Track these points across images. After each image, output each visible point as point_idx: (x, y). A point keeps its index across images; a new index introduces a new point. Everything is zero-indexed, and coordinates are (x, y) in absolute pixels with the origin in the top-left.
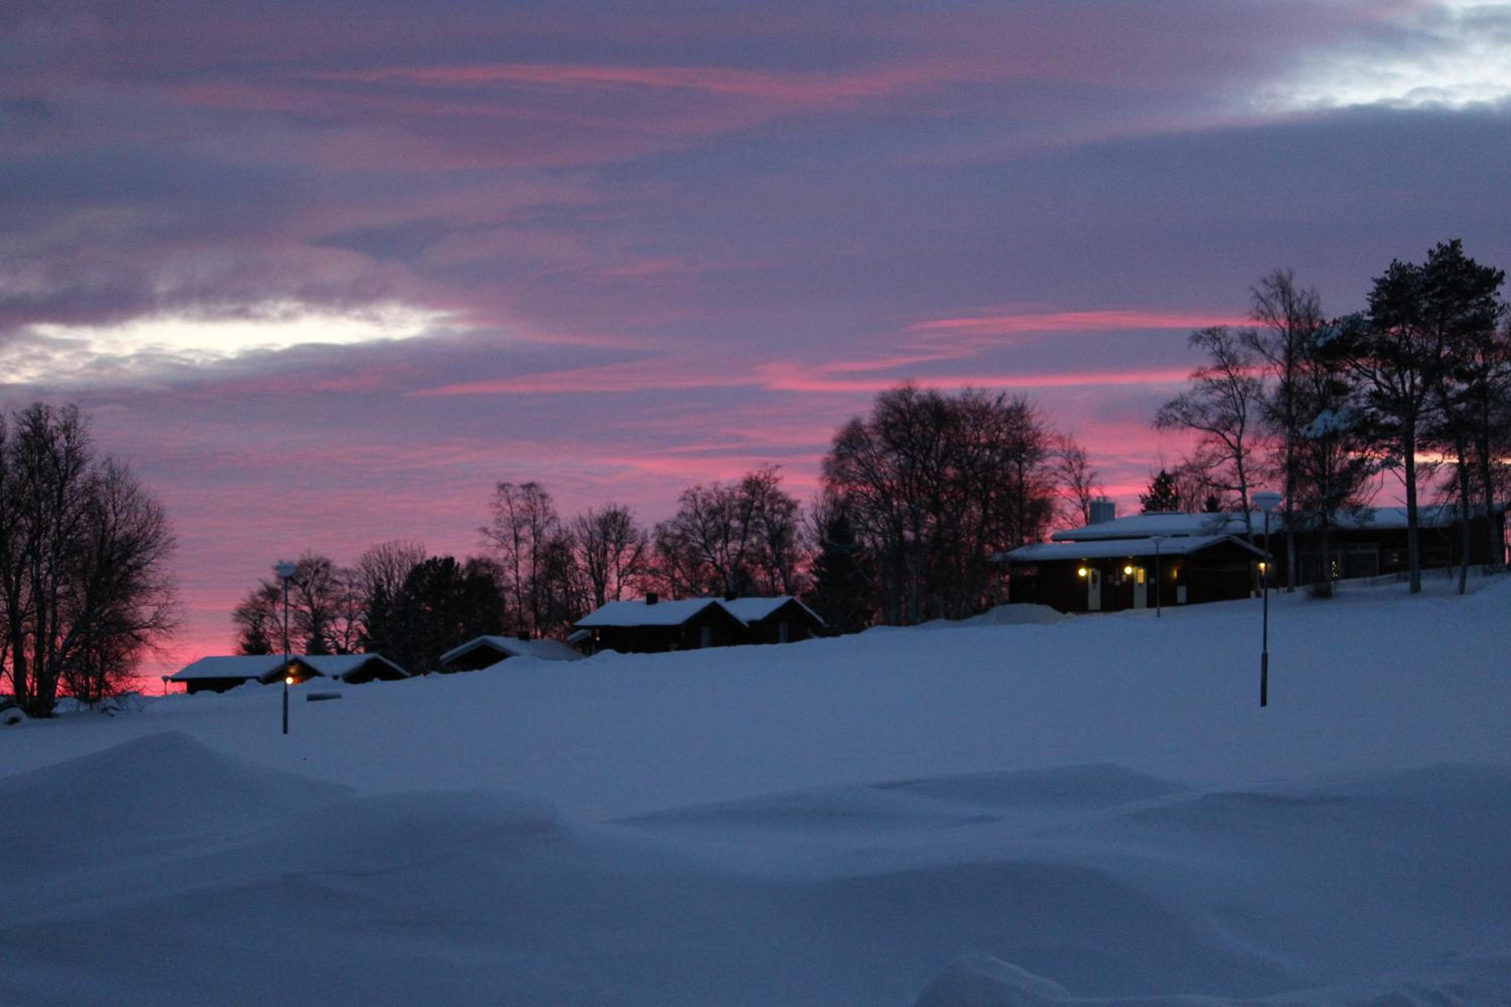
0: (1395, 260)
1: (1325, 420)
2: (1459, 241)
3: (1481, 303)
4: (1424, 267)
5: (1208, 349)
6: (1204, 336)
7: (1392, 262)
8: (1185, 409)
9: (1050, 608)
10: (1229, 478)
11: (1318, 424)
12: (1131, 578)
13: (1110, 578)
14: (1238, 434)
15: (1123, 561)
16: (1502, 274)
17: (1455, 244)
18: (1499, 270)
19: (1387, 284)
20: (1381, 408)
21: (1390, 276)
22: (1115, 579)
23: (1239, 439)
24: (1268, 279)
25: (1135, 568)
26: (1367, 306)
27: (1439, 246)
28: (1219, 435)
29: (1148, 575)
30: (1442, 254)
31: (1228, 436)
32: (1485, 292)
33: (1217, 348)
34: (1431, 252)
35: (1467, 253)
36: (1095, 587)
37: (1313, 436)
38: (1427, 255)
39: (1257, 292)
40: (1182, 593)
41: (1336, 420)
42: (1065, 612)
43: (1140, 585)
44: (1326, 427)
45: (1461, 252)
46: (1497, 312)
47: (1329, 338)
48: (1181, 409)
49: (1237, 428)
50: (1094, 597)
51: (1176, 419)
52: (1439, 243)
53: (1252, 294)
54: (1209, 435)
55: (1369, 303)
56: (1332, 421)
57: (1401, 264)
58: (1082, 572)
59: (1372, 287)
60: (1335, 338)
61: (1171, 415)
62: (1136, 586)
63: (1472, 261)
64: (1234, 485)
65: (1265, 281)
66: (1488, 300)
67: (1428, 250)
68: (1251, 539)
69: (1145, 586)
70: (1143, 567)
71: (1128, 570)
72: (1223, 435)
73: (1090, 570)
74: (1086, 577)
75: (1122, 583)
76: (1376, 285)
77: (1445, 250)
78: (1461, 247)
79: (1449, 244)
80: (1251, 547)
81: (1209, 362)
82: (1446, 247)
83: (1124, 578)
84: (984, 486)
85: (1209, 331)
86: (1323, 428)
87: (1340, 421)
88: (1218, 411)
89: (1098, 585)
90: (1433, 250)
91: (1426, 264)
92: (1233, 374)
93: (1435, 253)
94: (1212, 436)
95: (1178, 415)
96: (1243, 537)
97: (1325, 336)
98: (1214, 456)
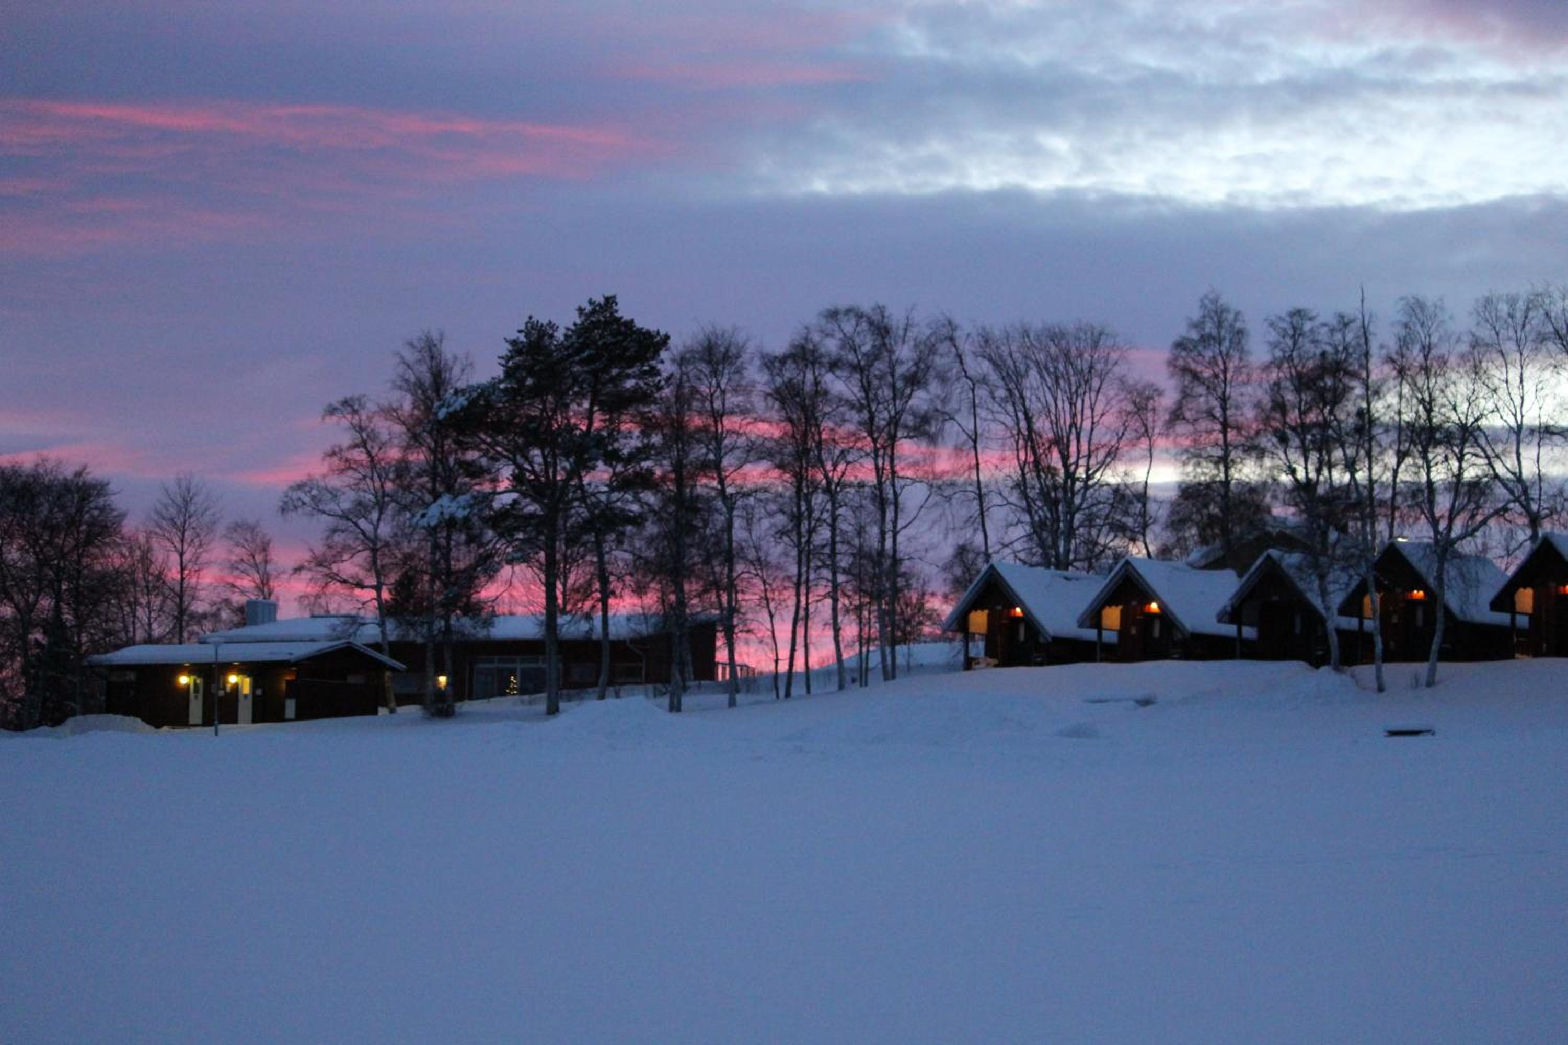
0: (530, 318)
1: (442, 506)
2: (614, 297)
3: (645, 373)
4: (573, 327)
5: (345, 423)
6: (340, 407)
7: (527, 319)
8: (314, 492)
9: (139, 720)
10: (362, 574)
11: (434, 510)
12: (236, 687)
13: (214, 686)
14: (375, 523)
15: (228, 667)
16: (667, 337)
17: (610, 301)
18: (662, 333)
19: (521, 346)
20: (524, 495)
21: (526, 336)
22: (219, 689)
23: (376, 529)
24: (415, 343)
25: (241, 676)
26: (500, 372)
27: (591, 302)
28: (351, 524)
29: (254, 686)
30: (594, 312)
31: (362, 523)
32: (648, 360)
33: (355, 421)
34: (581, 310)
35: (624, 311)
36: (196, 697)
37: (426, 524)
38: (577, 313)
39: (402, 357)
40: (290, 707)
41: (454, 506)
42: (158, 726)
43: (246, 696)
44: (442, 513)
45: (616, 311)
46: (663, 383)
47: (451, 409)
48: (310, 492)
49: (375, 515)
50: (196, 710)
51: (304, 503)
52: (591, 299)
53: (398, 360)
54: (341, 522)
55: (502, 368)
56: (449, 507)
57: (538, 322)
58: (184, 680)
59: (504, 349)
60: (459, 408)
61: (299, 499)
62: (241, 698)
63: (632, 321)
64: (367, 582)
65: (411, 344)
66: (653, 368)
67: (576, 307)
68: (386, 647)
69: (250, 699)
70: (249, 676)
71: (233, 679)
72: (356, 524)
73: (193, 678)
74: (188, 686)
75: (226, 693)
76: (510, 347)
77: (597, 308)
78: (616, 304)
79: (602, 301)
80: (385, 658)
81: (346, 439)
82: (599, 304)
83: (229, 687)
84: (57, 574)
85: (345, 403)
86: (438, 514)
87: (458, 508)
88: (352, 495)
89: (200, 696)
90: (583, 307)
91: (575, 324)
92: (374, 452)
93: (587, 311)
94: (343, 524)
95: (307, 499)
96: (376, 646)
97: (449, 406)
98: (345, 548)
